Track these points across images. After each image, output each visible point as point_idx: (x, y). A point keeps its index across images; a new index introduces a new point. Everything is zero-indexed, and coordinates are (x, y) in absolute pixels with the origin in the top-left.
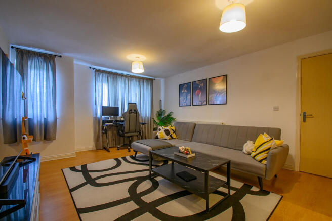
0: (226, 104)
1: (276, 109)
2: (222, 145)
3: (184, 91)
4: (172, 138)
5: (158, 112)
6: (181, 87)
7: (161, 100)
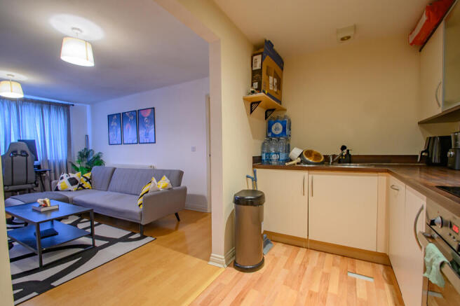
0: (155, 143)
1: (194, 149)
2: (133, 192)
3: (114, 124)
4: (84, 188)
5: (80, 153)
6: (110, 117)
7: (87, 136)
